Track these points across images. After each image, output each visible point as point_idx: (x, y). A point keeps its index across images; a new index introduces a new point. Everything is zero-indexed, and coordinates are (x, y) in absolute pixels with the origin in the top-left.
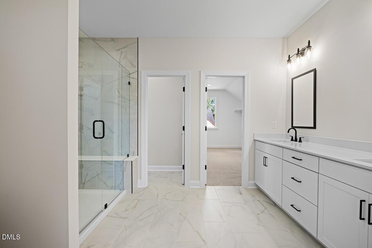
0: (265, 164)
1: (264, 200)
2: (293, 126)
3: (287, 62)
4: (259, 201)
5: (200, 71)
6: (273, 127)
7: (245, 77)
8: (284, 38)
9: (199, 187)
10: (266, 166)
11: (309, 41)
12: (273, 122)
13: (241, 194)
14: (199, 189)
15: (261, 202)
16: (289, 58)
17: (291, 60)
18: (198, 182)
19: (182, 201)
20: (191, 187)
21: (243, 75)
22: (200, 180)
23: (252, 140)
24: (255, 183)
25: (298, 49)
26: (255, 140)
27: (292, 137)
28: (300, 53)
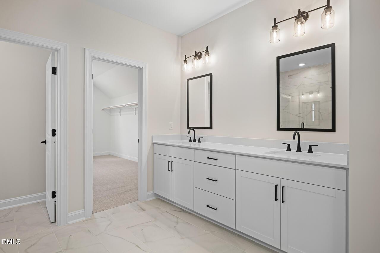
0: (170, 169)
1: (171, 210)
2: (189, 127)
3: (183, 62)
4: (167, 212)
5: (85, 49)
6: (170, 129)
7: (143, 69)
8: (178, 36)
9: (84, 219)
10: (171, 171)
11: (207, 46)
12: (170, 122)
13: (144, 210)
14: (83, 221)
15: (170, 213)
16: (186, 58)
17: (187, 61)
18: (82, 211)
19: (67, 249)
20: (70, 223)
21: (140, 66)
22: (84, 208)
23: (150, 144)
24: (154, 193)
25: (196, 51)
26: (153, 144)
27: (190, 138)
28: (198, 55)
